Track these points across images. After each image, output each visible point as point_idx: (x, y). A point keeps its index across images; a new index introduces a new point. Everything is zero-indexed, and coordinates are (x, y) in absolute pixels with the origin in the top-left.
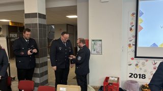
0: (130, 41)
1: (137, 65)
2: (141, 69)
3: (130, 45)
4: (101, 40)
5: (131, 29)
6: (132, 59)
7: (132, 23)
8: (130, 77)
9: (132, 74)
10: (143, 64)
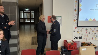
0: (75, 17)
1: (78, 31)
2: (80, 34)
3: (74, 20)
4: (61, 17)
5: (75, 10)
6: (76, 28)
7: (76, 6)
8: (74, 39)
9: (75, 37)
10: (81, 31)
